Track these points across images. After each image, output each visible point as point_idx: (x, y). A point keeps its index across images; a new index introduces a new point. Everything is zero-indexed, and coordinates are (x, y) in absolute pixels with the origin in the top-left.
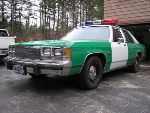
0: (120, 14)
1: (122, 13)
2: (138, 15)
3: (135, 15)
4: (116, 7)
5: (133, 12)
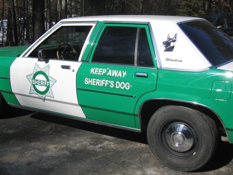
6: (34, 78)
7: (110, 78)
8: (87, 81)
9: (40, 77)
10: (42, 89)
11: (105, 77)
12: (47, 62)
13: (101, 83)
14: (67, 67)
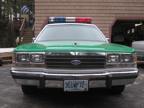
0: (54, 8)
1: (56, 8)
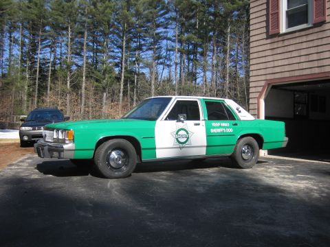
2: (305, 65)
3: (301, 66)
4: (269, 53)
5: (297, 60)
6: (177, 134)
7: (223, 127)
8: (212, 131)
9: (182, 132)
10: (182, 140)
11: (220, 127)
12: (183, 122)
13: (219, 130)
14: (199, 124)
